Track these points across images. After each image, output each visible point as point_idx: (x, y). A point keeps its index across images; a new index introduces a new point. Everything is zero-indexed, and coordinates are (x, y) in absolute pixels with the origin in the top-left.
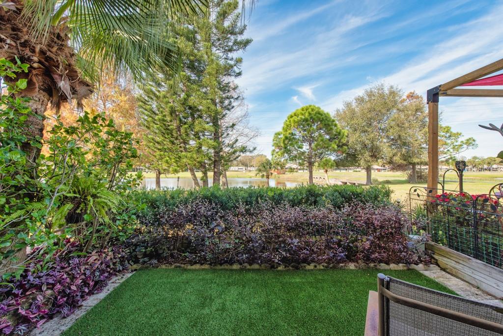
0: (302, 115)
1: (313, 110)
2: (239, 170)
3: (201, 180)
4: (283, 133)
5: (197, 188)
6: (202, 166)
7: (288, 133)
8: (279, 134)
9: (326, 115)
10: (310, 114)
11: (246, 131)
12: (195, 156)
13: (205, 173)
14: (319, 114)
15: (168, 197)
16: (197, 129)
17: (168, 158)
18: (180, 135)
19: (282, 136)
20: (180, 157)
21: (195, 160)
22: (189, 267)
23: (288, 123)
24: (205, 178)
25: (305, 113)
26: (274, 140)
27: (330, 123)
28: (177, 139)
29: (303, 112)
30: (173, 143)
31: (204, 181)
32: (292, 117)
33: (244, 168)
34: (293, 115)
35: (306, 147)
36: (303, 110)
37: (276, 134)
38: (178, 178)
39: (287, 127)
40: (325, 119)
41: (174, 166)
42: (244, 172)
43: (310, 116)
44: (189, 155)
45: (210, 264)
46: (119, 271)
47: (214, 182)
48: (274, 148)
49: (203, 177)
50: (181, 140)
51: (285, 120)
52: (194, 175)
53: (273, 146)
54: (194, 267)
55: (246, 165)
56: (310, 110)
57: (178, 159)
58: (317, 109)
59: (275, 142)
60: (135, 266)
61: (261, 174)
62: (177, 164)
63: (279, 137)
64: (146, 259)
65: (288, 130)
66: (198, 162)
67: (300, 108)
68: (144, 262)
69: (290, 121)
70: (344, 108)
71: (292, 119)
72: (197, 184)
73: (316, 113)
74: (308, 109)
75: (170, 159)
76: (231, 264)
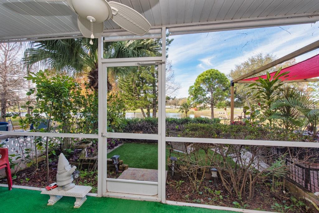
0: (206, 75)
1: (213, 72)
2: (171, 108)
3: (147, 114)
4: (195, 86)
5: (144, 118)
6: (147, 107)
7: (197, 86)
8: (192, 87)
9: (222, 75)
10: (211, 75)
11: (173, 85)
12: (143, 102)
13: (148, 110)
14: (217, 74)
15: (133, 121)
16: (144, 89)
17: (130, 104)
18: (136, 91)
19: (194, 88)
20: (136, 103)
21: (143, 104)
22: (141, 143)
23: (198, 80)
24: (148, 113)
25: (208, 74)
26: (189, 91)
27: (224, 80)
28: (135, 93)
29: (207, 74)
30: (133, 96)
31: (148, 115)
32: (200, 76)
33: (174, 106)
34: (201, 75)
35: (209, 95)
36: (207, 72)
37: (190, 87)
38: (135, 112)
39: (197, 83)
40: (220, 77)
41: (133, 107)
42: (174, 109)
43: (211, 76)
44: (141, 102)
45: (148, 143)
46: (120, 143)
47: (153, 115)
48: (189, 95)
49: (147, 112)
50: (137, 94)
51: (196, 79)
52: (143, 111)
53: (189, 94)
54: (142, 143)
55: (175, 105)
56: (211, 72)
57: (135, 104)
58: (215, 71)
59: (190, 92)
60: (124, 142)
61: (182, 111)
62: (135, 106)
63: (192, 89)
64: (127, 140)
65: (197, 85)
66: (145, 105)
67: (205, 71)
68: (127, 141)
69: (199, 79)
70: (236, 69)
71: (200, 78)
72: (144, 116)
73: (215, 74)
74: (210, 72)
75: (132, 104)
76: (155, 143)
